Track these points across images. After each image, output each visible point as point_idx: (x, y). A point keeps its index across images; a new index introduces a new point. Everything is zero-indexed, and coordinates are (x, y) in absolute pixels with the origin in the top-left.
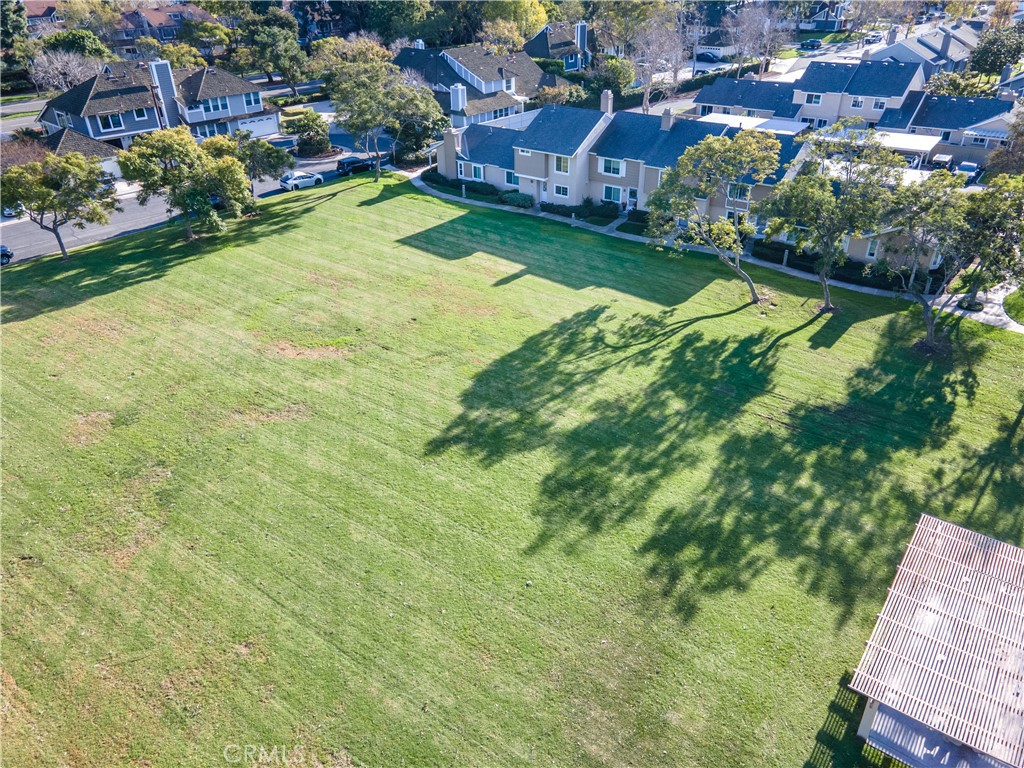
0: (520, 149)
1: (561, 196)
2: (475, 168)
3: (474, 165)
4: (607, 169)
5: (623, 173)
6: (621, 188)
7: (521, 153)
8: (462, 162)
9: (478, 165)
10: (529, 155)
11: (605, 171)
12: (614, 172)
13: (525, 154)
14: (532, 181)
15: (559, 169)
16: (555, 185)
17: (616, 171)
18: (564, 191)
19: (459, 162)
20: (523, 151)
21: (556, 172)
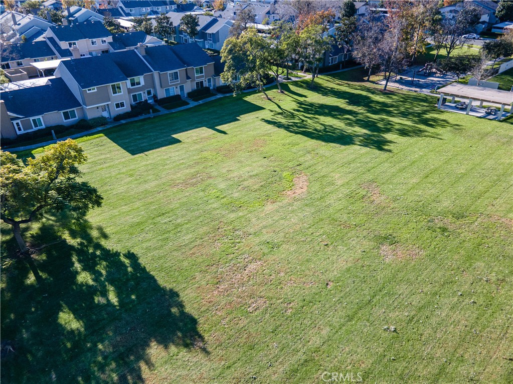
0: (87, 89)
1: (121, 108)
2: (34, 121)
3: (31, 119)
4: (133, 84)
5: (142, 83)
6: (142, 92)
7: (88, 92)
8: (19, 121)
9: (36, 118)
10: (96, 90)
11: (132, 86)
12: (137, 85)
13: (92, 91)
14: (98, 108)
15: (115, 92)
16: (115, 103)
17: (139, 83)
18: (122, 105)
19: (15, 122)
20: (89, 90)
21: (113, 95)
